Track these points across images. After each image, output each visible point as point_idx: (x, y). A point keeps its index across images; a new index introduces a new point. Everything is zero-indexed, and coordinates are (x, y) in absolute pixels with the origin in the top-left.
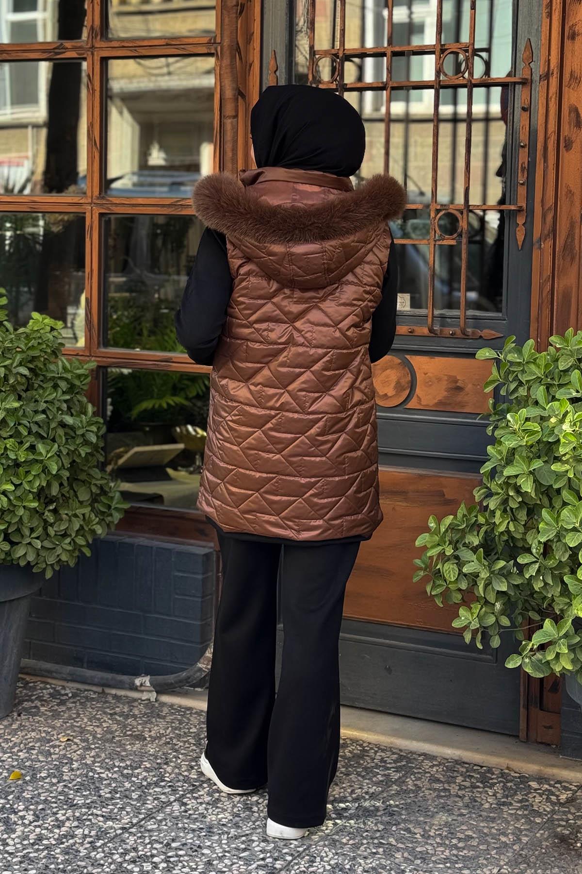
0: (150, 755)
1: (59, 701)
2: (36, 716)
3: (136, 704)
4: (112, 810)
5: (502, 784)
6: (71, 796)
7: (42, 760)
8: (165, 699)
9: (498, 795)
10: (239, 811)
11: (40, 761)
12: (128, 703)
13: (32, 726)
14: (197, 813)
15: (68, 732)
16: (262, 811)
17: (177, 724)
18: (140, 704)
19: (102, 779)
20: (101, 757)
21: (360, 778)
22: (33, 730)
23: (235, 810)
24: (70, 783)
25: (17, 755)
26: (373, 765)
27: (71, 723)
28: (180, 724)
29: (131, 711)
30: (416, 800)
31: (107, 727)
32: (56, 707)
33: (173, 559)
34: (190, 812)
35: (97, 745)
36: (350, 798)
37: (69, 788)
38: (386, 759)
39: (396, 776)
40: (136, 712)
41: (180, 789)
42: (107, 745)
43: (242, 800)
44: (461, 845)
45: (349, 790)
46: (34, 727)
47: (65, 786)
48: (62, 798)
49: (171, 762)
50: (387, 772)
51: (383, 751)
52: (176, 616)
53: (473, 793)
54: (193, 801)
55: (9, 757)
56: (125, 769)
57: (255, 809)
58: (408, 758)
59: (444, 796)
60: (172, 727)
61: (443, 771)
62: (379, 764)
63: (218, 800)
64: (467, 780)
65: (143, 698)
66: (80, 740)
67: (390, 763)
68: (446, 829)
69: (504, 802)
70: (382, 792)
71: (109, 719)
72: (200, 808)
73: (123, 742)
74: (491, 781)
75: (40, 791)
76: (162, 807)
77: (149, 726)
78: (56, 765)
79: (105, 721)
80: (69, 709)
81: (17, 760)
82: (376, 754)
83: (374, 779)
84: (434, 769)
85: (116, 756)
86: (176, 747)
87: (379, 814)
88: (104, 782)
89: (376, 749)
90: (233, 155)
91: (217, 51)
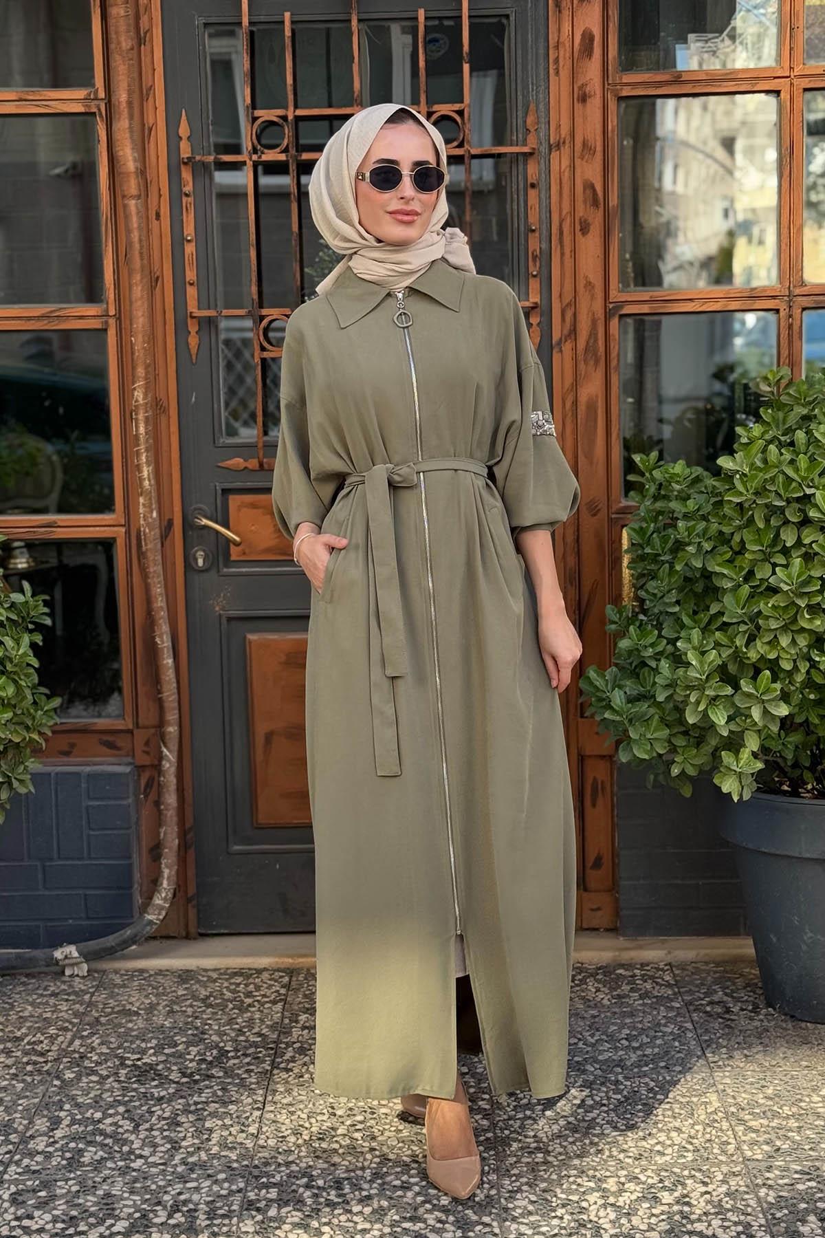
0: (170, 1028)
4: (214, 1094)
7: (42, 1060)
8: (102, 966)
11: (41, 1063)
17: (150, 990)
24: (119, 1077)
29: (71, 986)
33: (83, 785)
35: (88, 1031)
37: (125, 1082)
42: (99, 1028)
47: (116, 1081)
49: (208, 1030)
52: (91, 859)
56: (162, 1048)
60: (150, 994)
71: (57, 1001)
77: (120, 998)
78: (70, 1062)
79: (56, 1004)
86: (190, 1014)
88: (159, 1068)
90: (141, 247)
91: (99, 110)
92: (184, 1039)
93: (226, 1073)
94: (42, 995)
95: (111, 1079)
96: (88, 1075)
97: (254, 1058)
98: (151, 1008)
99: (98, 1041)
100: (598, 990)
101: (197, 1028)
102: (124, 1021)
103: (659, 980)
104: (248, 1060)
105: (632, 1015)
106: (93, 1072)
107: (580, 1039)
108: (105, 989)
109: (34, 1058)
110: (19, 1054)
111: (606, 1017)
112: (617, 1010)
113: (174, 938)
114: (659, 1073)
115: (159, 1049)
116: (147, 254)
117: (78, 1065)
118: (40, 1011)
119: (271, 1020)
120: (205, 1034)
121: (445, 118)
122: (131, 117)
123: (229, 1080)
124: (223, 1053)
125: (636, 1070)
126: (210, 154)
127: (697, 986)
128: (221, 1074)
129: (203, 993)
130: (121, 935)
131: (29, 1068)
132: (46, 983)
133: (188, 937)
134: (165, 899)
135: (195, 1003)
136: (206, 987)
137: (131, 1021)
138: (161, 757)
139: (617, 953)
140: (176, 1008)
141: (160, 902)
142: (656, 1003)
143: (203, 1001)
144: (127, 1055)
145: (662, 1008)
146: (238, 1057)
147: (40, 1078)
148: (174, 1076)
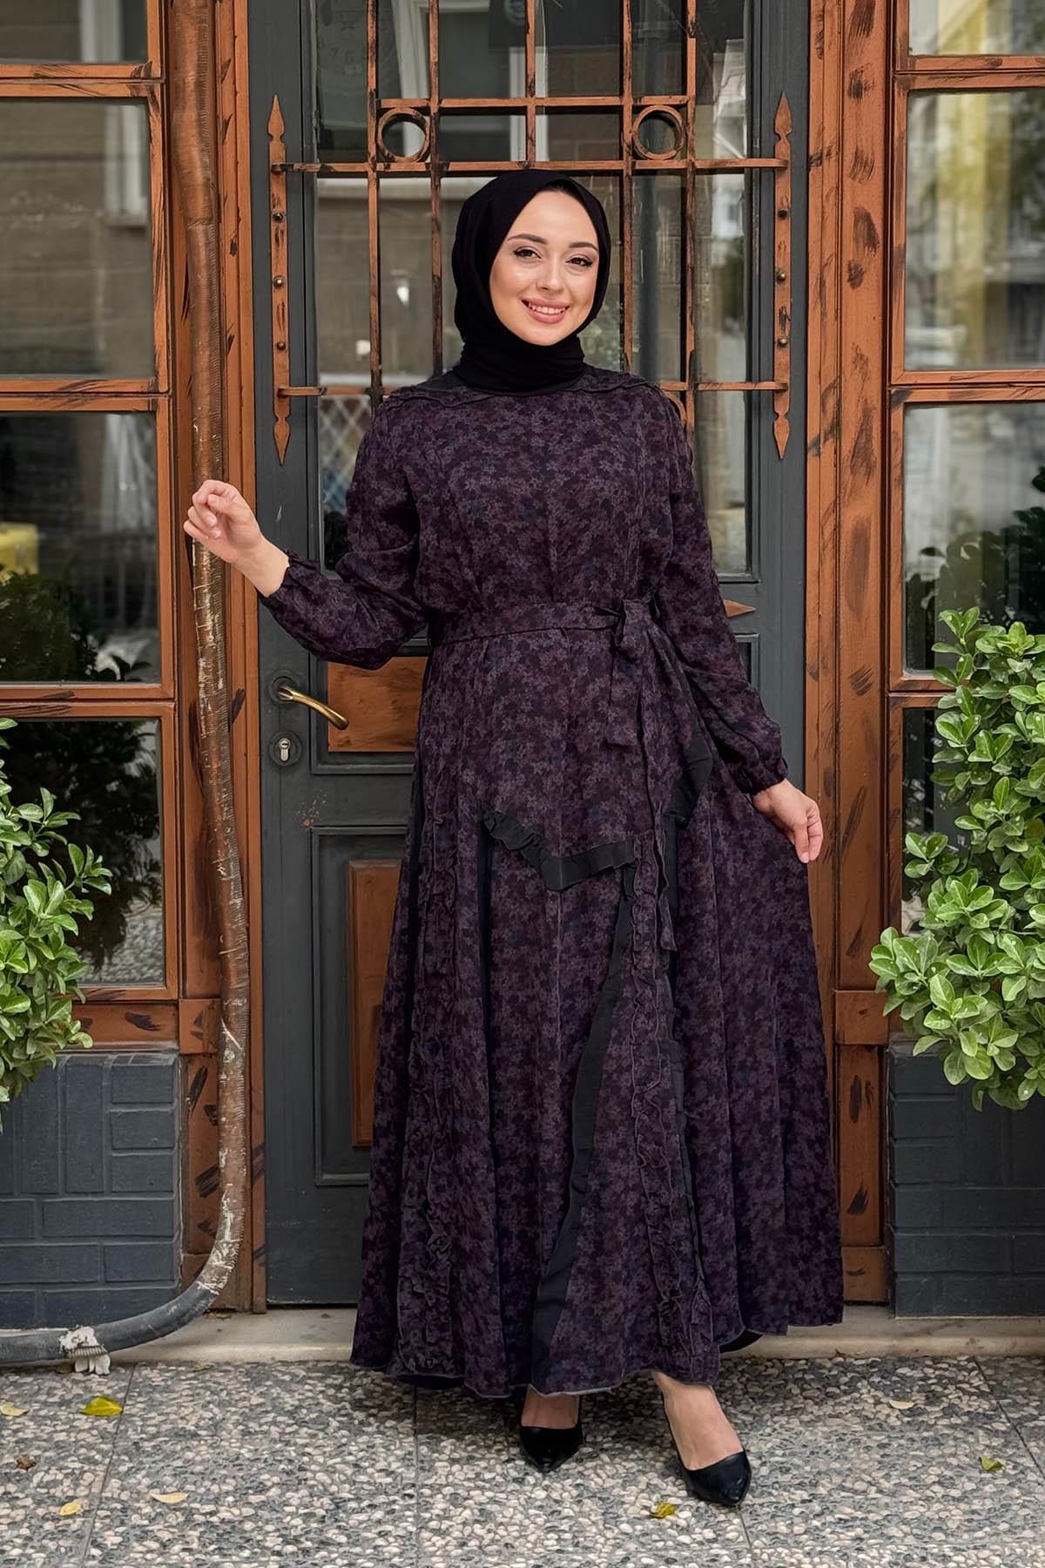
33: (105, 1083)
52: (116, 1193)
90: (211, 295)
91: (153, 93)
92: (276, 1479)
93: (349, 1536)
94: (45, 1404)
95: (177, 1548)
96: (140, 1539)
97: (388, 1513)
98: (216, 1426)
99: (146, 1481)
100: (878, 1402)
101: (291, 1461)
102: (179, 1447)
103: (965, 1386)
104: (379, 1515)
105: (938, 1442)
106: (144, 1535)
107: (870, 1483)
108: (140, 1395)
109: (53, 1509)
110: (29, 1502)
111: (900, 1445)
112: (914, 1435)
113: (233, 1311)
114: (1004, 1544)
115: (241, 1495)
116: (218, 305)
117: (122, 1523)
118: (47, 1429)
119: (401, 1448)
120: (305, 1470)
121: (656, 115)
122: (201, 104)
123: (357, 1550)
124: (338, 1504)
125: (966, 1536)
126: (312, 161)
127: (1023, 1395)
128: (343, 1539)
129: (290, 1401)
130: (162, 1313)
131: (48, 1526)
132: (48, 1384)
133: (253, 1311)
134: (227, 1259)
135: (280, 1419)
136: (291, 1391)
138: (219, 1044)
139: (895, 1342)
140: (252, 1425)
141: (221, 1263)
142: (970, 1424)
143: (291, 1414)
144: (193, 1505)
145: (981, 1432)
146: (362, 1510)
147: (68, 1543)
148: (273, 1542)
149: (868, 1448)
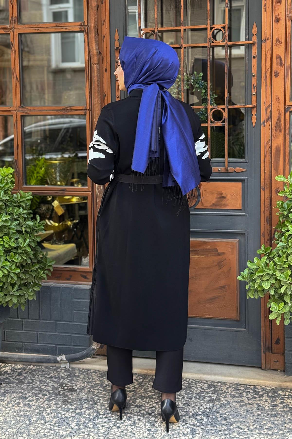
0: (84, 400)
1: (17, 373)
2: (10, 384)
3: (59, 370)
5: (266, 395)
6: (57, 431)
7: (29, 410)
8: (74, 366)
9: (268, 401)
10: (149, 427)
11: (27, 411)
12: (55, 370)
13: (12, 390)
14: (128, 432)
15: (33, 391)
16: (160, 426)
17: (87, 380)
18: (62, 370)
19: (67, 418)
20: (58, 404)
21: (198, 400)
22: (13, 392)
23: (147, 427)
24: (52, 422)
25: (13, 409)
26: (199, 391)
27: (31, 386)
28: (89, 379)
29: (59, 374)
30: (232, 409)
31: (52, 386)
32: (18, 377)
33: (72, 293)
34: (125, 432)
35: (53, 397)
36: (200, 413)
37: (53, 425)
38: (203, 387)
39: (214, 396)
40: (63, 375)
41: (112, 418)
42: (58, 396)
43: (147, 421)
44: (270, 432)
45: (197, 408)
46: (13, 390)
47: (50, 424)
48: (53, 432)
49: (98, 403)
50: (208, 395)
51: (198, 382)
52: (75, 322)
53: (256, 401)
54: (122, 424)
55: (10, 410)
56: (77, 410)
57: (157, 425)
58: (213, 385)
59: (244, 405)
60: (86, 381)
61: (234, 390)
62: (202, 391)
63: (134, 423)
64: (249, 394)
65: (62, 367)
66: (43, 395)
67: (206, 389)
68: (257, 424)
69: (274, 405)
70: (213, 406)
71: (50, 381)
72: (128, 428)
73: (66, 394)
74: (260, 393)
75: (38, 429)
76: (109, 430)
77: (74, 382)
78: (38, 412)
79: (49, 383)
80: (25, 377)
81: (15, 412)
82: (196, 385)
83: (205, 400)
84: (229, 389)
85: (66, 403)
86: (95, 393)
87: (219, 419)
88: (70, 419)
89: (195, 382)
90: (98, 84)
92: (87, 406)
93: (94, 426)
94: (46, 377)
96: (41, 420)
98: (83, 389)
99: (54, 403)
101: (94, 401)
102: (69, 394)
108: (70, 377)
109: (26, 408)
110: (22, 405)
111: (264, 416)
112: (270, 413)
117: (40, 414)
118: (41, 385)
123: (93, 430)
128: (91, 426)
131: (22, 413)
132: (51, 372)
135: (100, 388)
137: (71, 394)
140: (92, 389)
143: (104, 387)
147: (23, 419)
148: (73, 425)
149: (254, 415)
